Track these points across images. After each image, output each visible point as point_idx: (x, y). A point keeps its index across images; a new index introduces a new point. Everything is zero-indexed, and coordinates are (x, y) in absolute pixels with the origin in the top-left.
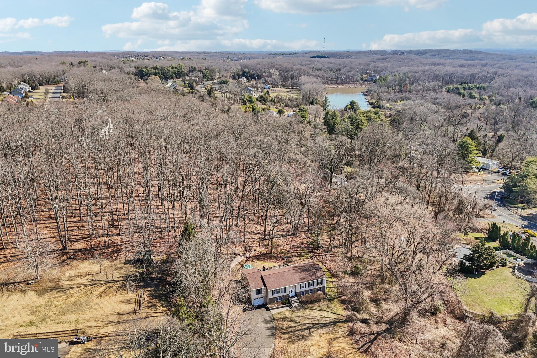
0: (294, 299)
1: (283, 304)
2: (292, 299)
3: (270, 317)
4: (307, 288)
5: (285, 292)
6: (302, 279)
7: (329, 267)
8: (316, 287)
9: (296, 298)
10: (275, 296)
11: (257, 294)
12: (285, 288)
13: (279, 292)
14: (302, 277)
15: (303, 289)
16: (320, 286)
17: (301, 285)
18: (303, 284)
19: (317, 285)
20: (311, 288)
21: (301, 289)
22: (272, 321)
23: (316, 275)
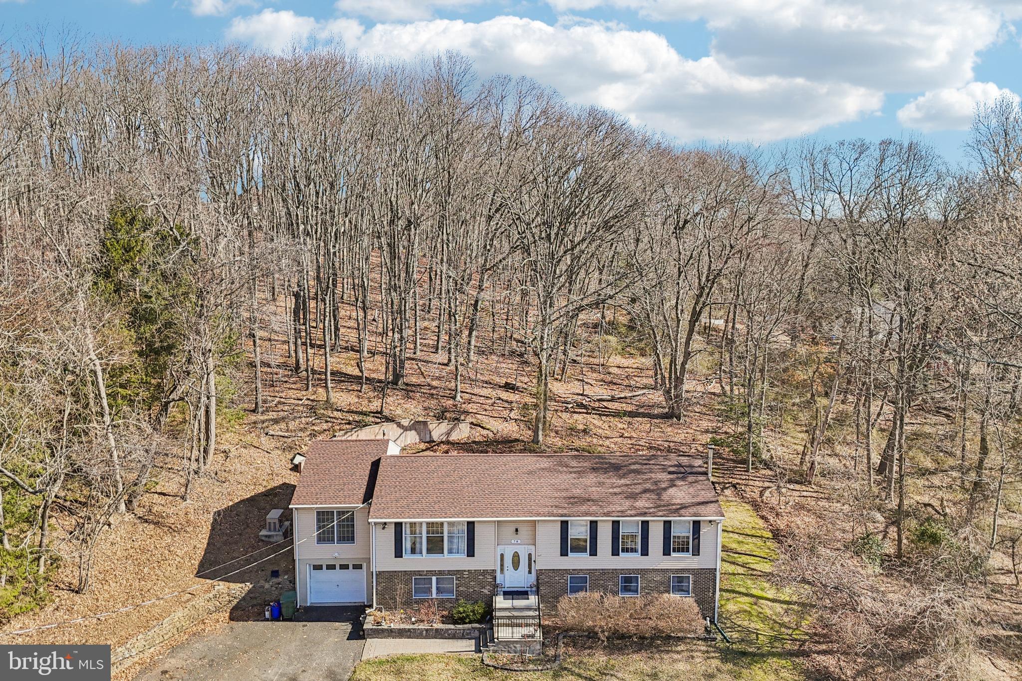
0: (520, 603)
1: (450, 619)
2: (508, 603)
4: (604, 560)
5: (471, 553)
6: (575, 501)
7: (781, 524)
8: (656, 560)
9: (533, 600)
10: (410, 563)
11: (324, 538)
12: (471, 525)
13: (435, 545)
14: (577, 492)
15: (579, 561)
16: (680, 561)
17: (564, 525)
18: (579, 531)
19: (667, 552)
20: (629, 561)
21: (564, 553)
23: (665, 496)
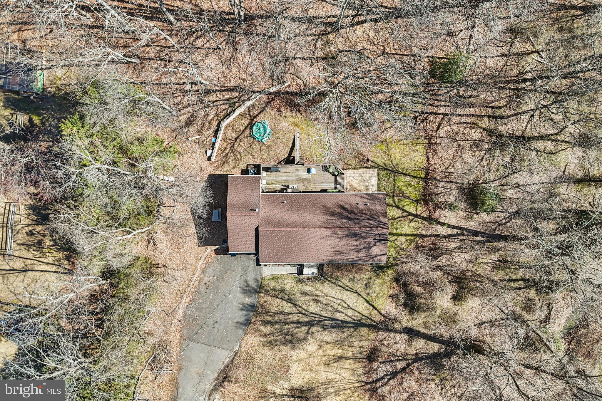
3: (257, 280)
22: (256, 292)
23: (370, 251)
